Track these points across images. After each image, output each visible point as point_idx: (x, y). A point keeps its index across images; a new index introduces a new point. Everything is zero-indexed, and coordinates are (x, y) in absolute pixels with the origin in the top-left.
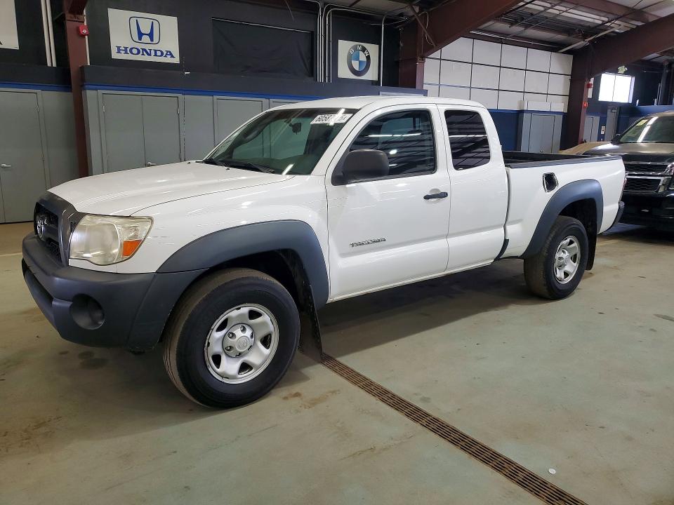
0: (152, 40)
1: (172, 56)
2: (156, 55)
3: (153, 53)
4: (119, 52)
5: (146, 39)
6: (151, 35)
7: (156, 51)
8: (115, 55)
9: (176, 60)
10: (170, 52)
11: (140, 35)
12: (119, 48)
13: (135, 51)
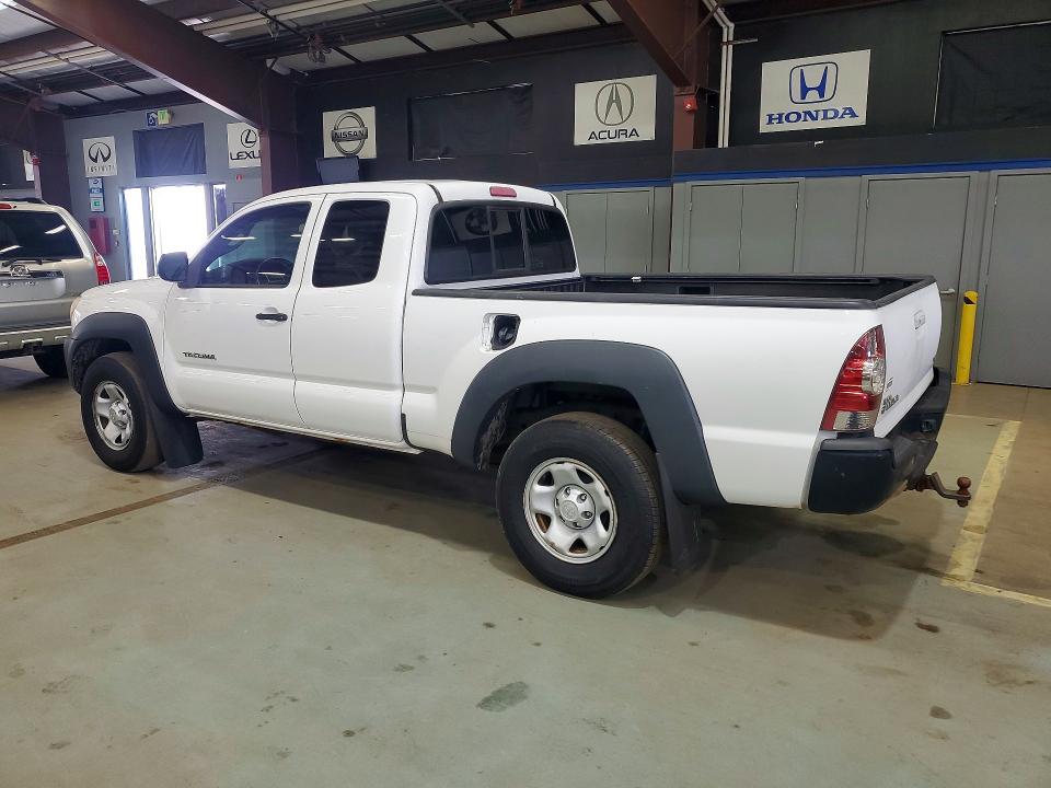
0: (822, 95)
1: (853, 115)
2: (825, 117)
3: (821, 115)
4: (770, 122)
5: (813, 95)
6: (821, 89)
7: (825, 112)
8: (764, 128)
9: (861, 120)
10: (850, 109)
11: (805, 90)
12: (770, 116)
13: (793, 117)
